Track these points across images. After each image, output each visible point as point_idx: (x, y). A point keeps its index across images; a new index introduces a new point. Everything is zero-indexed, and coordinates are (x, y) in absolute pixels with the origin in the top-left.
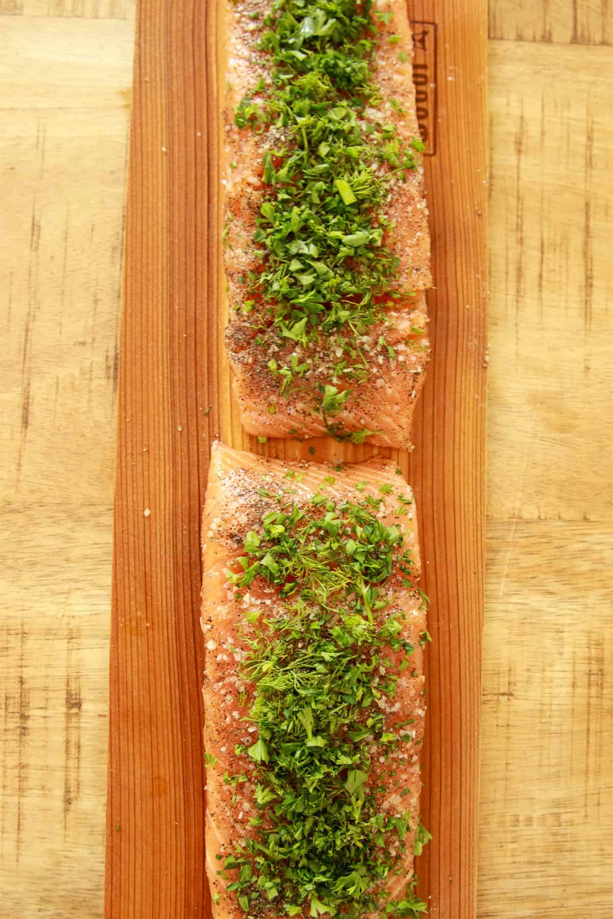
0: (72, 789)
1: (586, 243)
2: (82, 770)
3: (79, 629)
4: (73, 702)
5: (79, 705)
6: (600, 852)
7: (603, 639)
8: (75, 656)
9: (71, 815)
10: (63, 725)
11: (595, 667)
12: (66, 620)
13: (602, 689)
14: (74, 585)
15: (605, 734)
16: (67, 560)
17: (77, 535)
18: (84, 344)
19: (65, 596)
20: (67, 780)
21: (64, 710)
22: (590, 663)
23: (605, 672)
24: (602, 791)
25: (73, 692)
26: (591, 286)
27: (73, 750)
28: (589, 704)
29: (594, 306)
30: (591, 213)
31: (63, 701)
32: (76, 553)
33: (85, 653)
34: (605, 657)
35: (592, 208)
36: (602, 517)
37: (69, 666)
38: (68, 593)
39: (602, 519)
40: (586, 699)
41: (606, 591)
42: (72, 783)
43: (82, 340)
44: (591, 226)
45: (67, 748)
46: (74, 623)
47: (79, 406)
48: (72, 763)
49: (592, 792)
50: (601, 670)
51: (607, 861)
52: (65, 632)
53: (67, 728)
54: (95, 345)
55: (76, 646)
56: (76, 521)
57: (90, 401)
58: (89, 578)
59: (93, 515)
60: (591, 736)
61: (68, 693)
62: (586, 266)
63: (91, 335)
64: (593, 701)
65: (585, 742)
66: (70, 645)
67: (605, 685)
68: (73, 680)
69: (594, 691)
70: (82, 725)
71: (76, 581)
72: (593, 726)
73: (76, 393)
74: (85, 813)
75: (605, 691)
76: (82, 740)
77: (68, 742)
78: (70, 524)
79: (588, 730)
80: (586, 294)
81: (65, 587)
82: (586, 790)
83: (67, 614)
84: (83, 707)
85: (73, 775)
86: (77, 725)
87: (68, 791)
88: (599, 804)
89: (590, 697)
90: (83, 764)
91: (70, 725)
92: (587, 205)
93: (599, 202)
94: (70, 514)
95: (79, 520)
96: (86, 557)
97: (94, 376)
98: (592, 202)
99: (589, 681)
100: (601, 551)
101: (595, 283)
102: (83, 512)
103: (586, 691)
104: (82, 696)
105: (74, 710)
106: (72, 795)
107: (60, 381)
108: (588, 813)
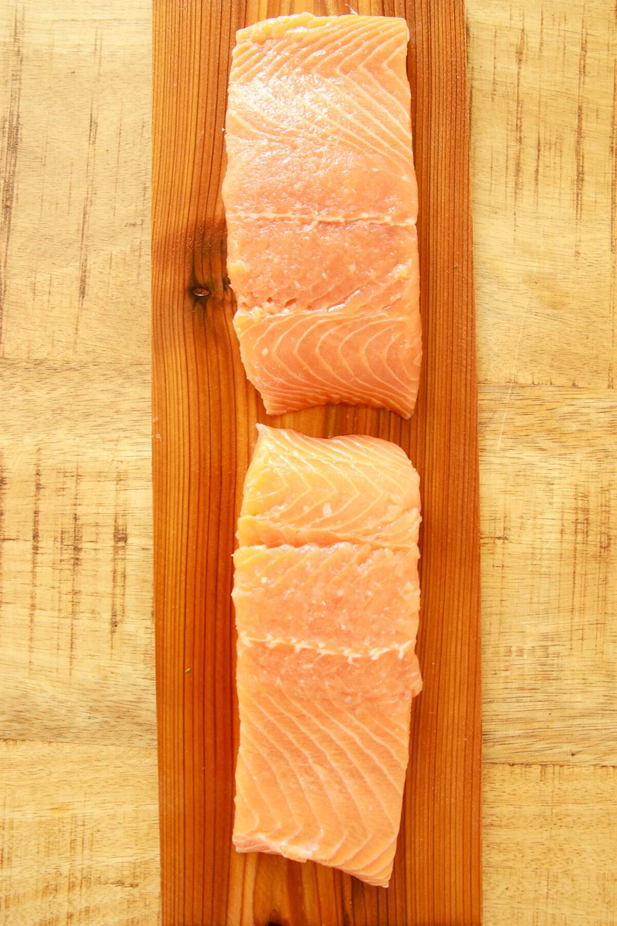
0: (118, 613)
1: (578, 142)
2: (126, 596)
3: (126, 472)
4: (120, 536)
5: (125, 539)
6: (583, 681)
7: (589, 492)
8: (122, 496)
9: (117, 636)
10: (111, 556)
11: (581, 517)
12: (115, 464)
13: (587, 536)
14: (123, 434)
15: (589, 577)
16: (117, 412)
17: (127, 391)
18: (134, 225)
19: (115, 443)
20: (113, 605)
21: (112, 543)
22: (577, 513)
23: (589, 522)
24: (586, 627)
25: (120, 528)
26: (582, 180)
27: (119, 579)
28: (575, 549)
29: (585, 198)
30: (583, 116)
31: (112, 536)
32: (125, 406)
33: (132, 494)
34: (590, 507)
35: (584, 111)
36: (589, 384)
37: (117, 505)
38: (117, 441)
39: (590, 386)
40: (573, 545)
41: (592, 449)
42: (118, 609)
43: (132, 222)
44: (583, 128)
45: (114, 576)
46: (123, 467)
47: (129, 278)
48: (118, 591)
49: (577, 628)
50: (587, 519)
51: (589, 689)
52: (115, 475)
53: (115, 560)
54: (144, 226)
55: (123, 487)
56: (125, 379)
57: (139, 275)
58: (137, 428)
59: (140, 372)
60: (577, 578)
61: (116, 528)
62: (578, 163)
63: (140, 218)
64: (579, 547)
65: (572, 582)
66: (118, 486)
67: (590, 532)
68: (121, 517)
69: (580, 537)
70: (128, 557)
71: (125, 430)
72: (578, 569)
73: (126, 268)
74: (129, 635)
75: (590, 538)
76: (128, 570)
77: (115, 571)
78: (120, 381)
79: (574, 572)
80: (578, 187)
81: (115, 435)
82: (572, 626)
83: (117, 459)
84: (129, 541)
85: (118, 601)
86: (123, 557)
87: (114, 615)
88: (582, 639)
89: (576, 543)
90: (128, 591)
91: (117, 557)
92: (580, 108)
93: (591, 106)
94: (120, 372)
95: (128, 378)
96: (133, 410)
97: (142, 253)
98: (584, 106)
99: (576, 529)
100: (587, 414)
101: (586, 177)
102: (132, 371)
103: (573, 538)
104: (129, 531)
105: (121, 544)
106: (118, 618)
107: (113, 257)
108: (573, 646)
